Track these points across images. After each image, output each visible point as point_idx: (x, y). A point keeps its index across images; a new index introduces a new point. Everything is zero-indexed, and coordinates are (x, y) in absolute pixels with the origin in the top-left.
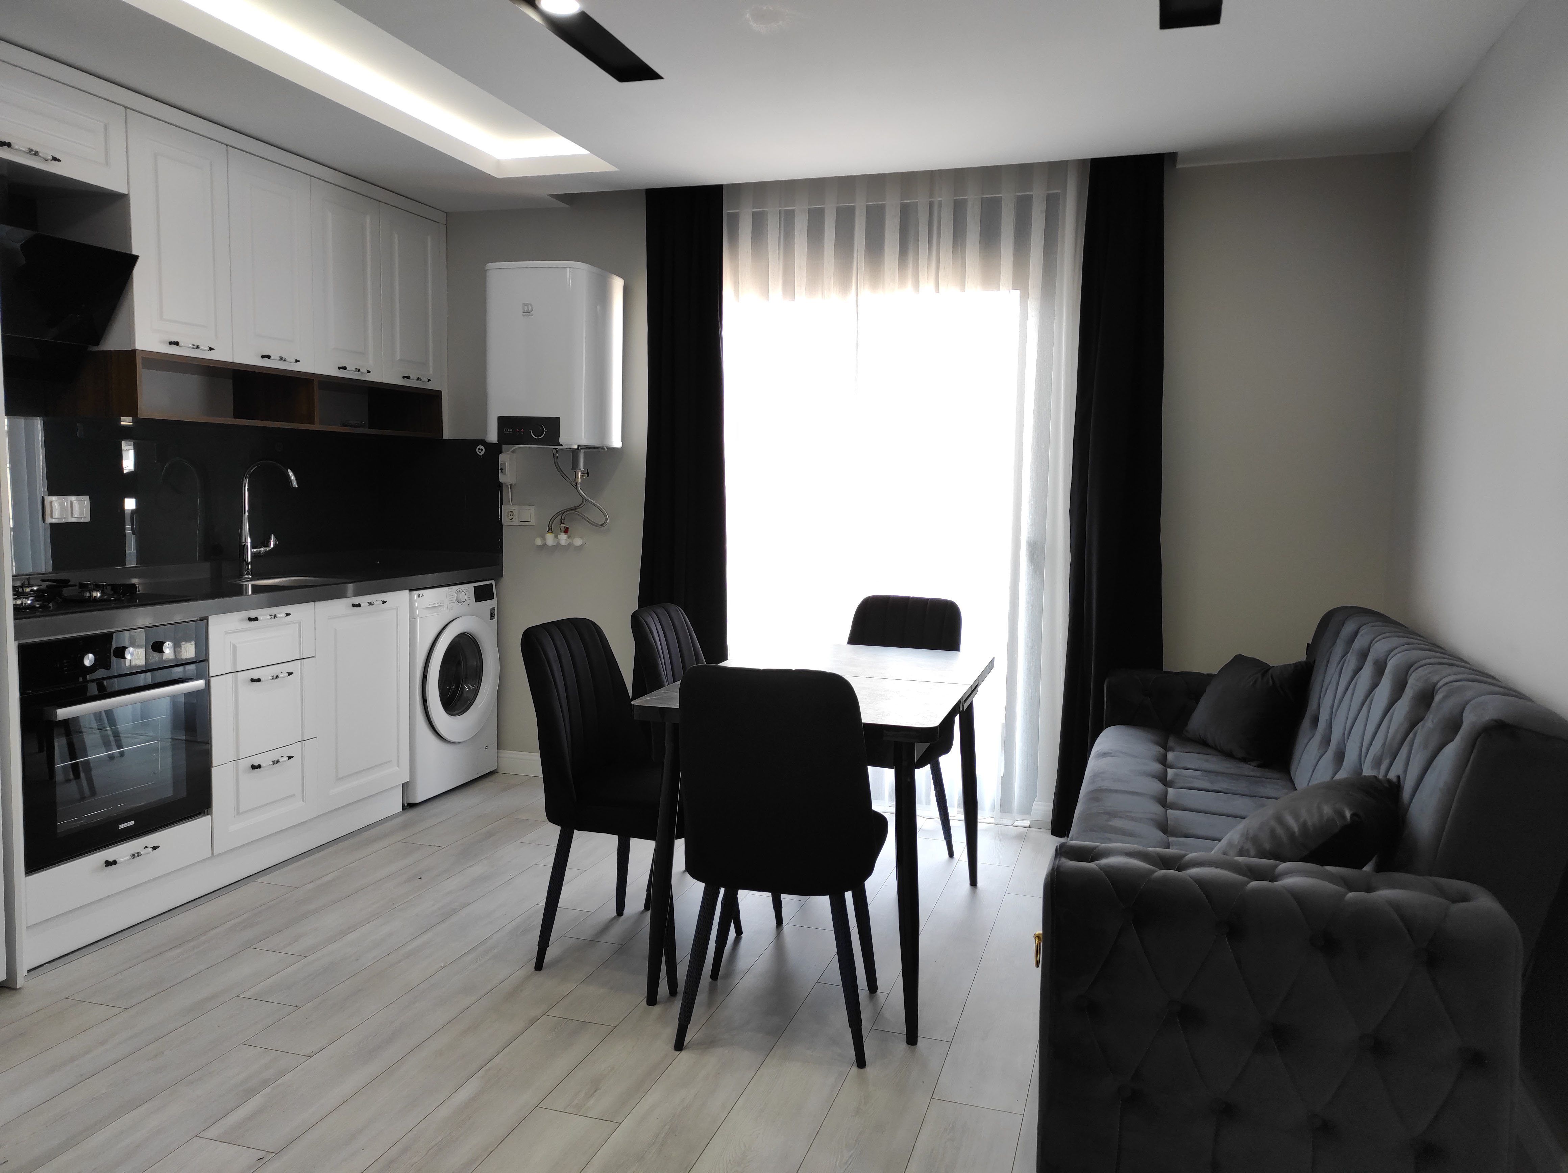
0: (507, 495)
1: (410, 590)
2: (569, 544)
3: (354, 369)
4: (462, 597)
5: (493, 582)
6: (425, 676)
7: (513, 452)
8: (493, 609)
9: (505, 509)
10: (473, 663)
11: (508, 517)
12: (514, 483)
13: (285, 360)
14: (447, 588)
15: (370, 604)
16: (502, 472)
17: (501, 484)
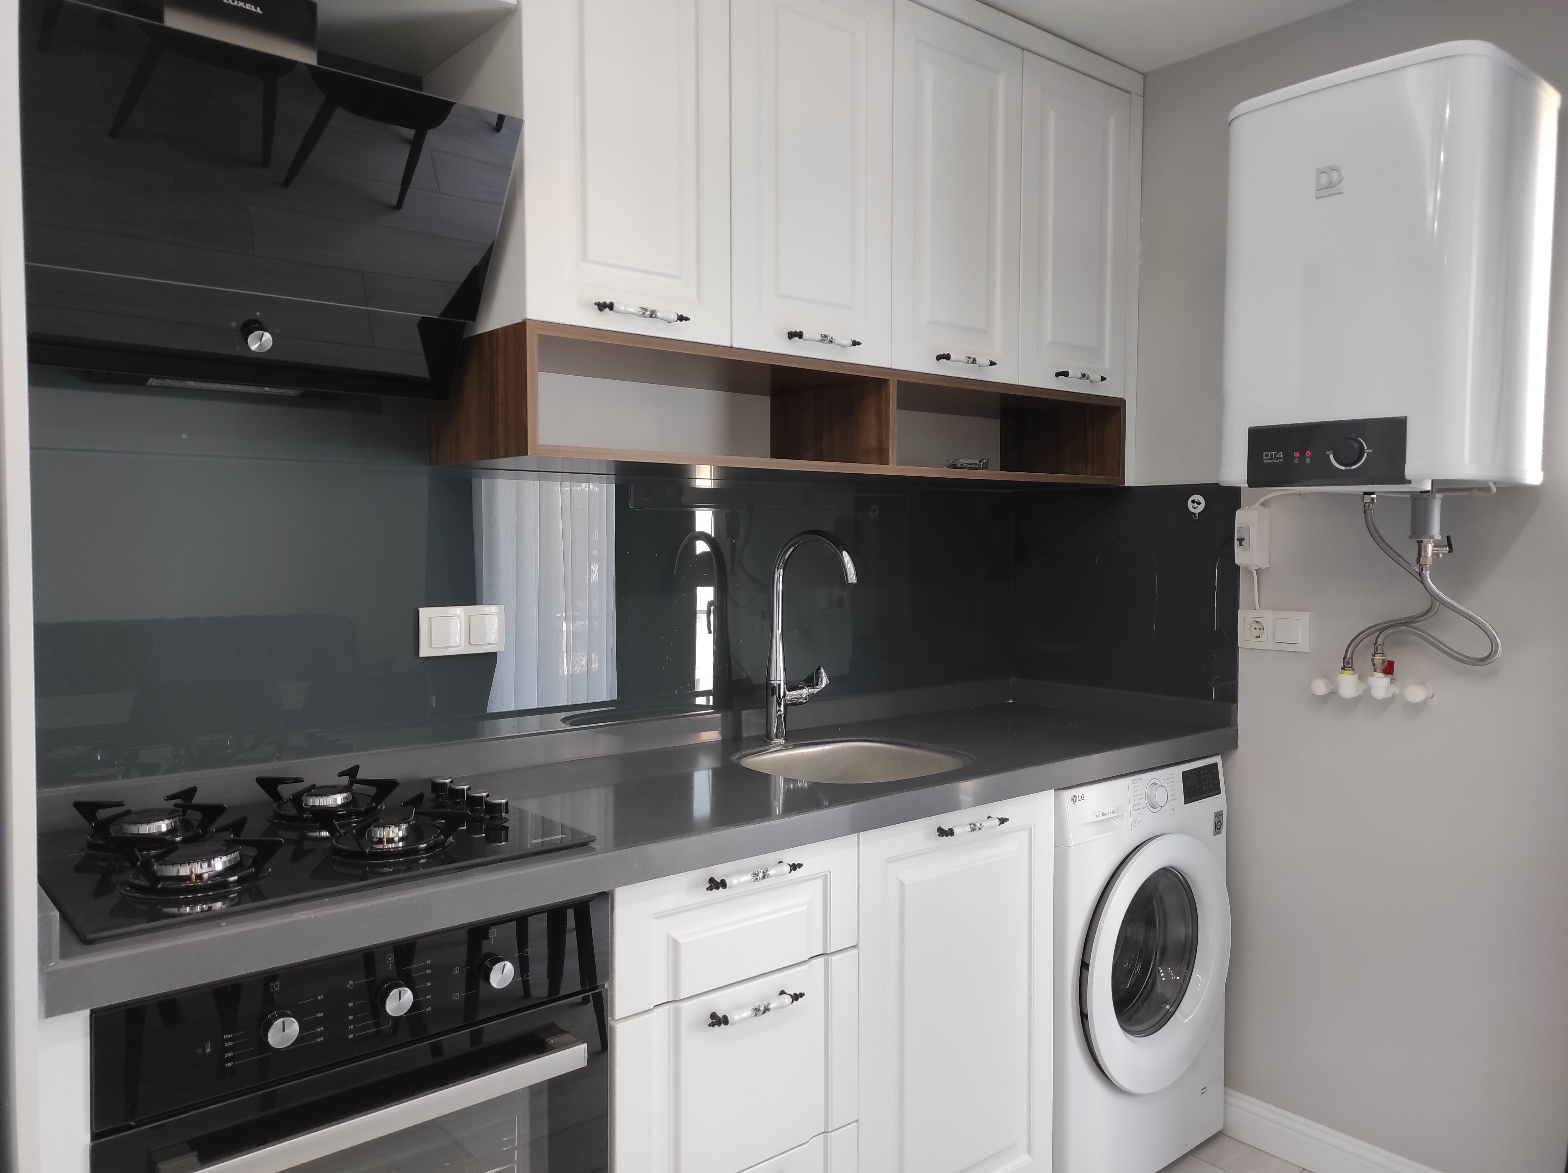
0: (1249, 590)
1: (1058, 790)
2: (1393, 697)
3: (964, 359)
4: (1160, 796)
5: (1218, 760)
6: (1084, 965)
7: (1264, 504)
8: (1218, 815)
9: (1245, 618)
10: (1178, 932)
11: (1251, 631)
12: (1264, 566)
13: (831, 342)
14: (1130, 779)
15: (974, 827)
16: (1241, 544)
17: (1238, 567)
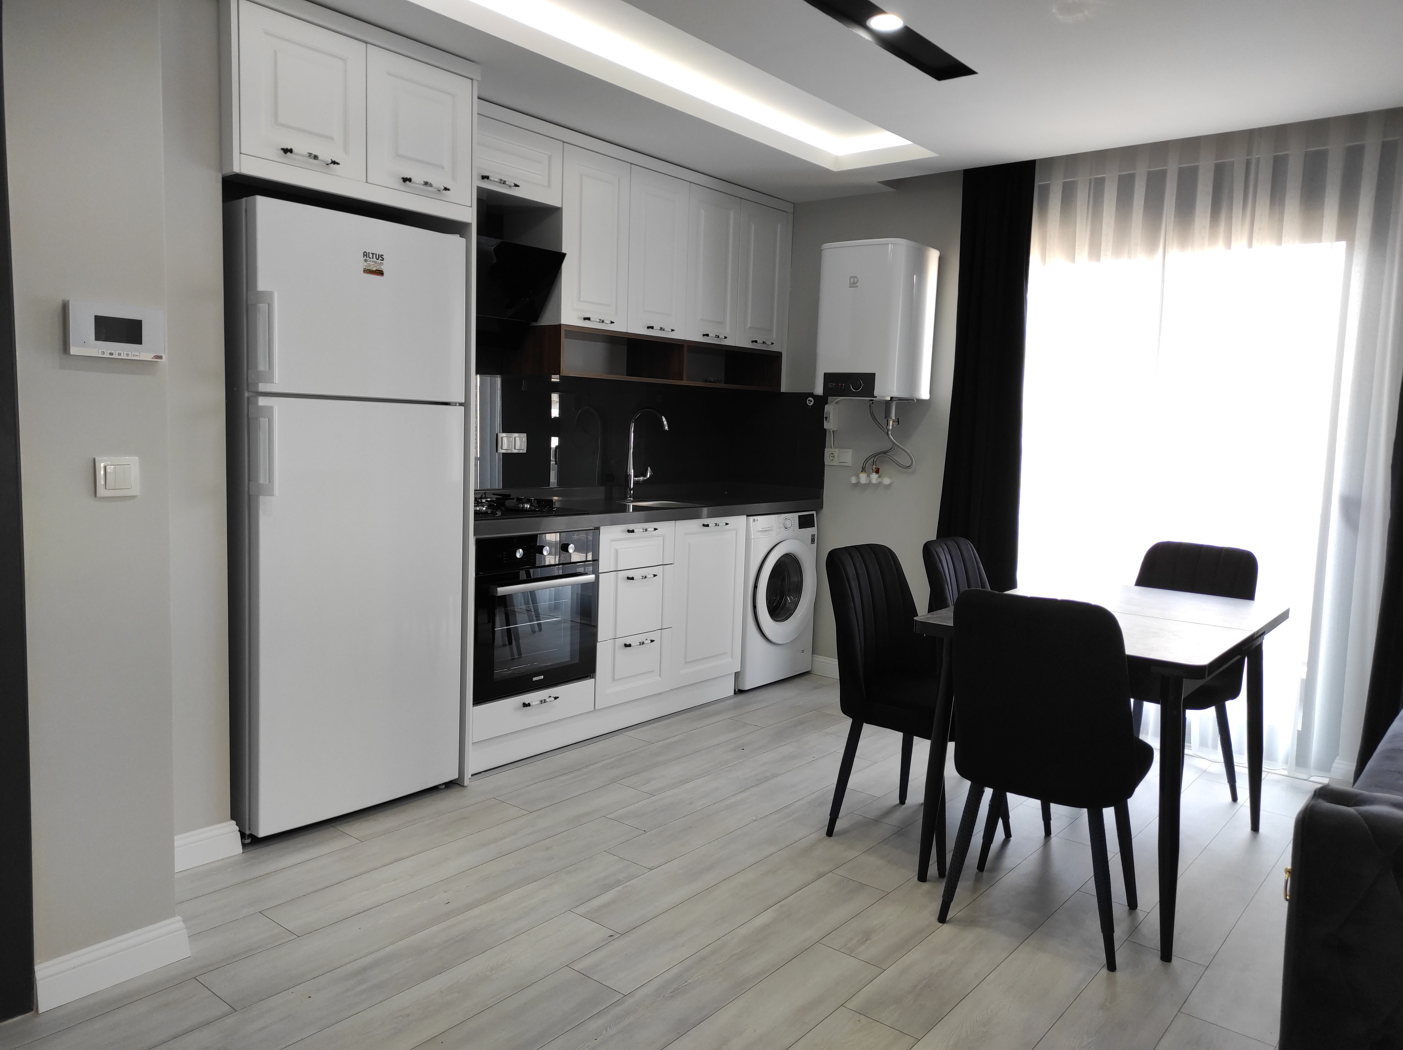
0: (829, 440)
1: (748, 516)
2: (880, 483)
3: (714, 336)
4: (788, 523)
5: (814, 513)
6: (755, 587)
7: (836, 403)
8: (813, 536)
9: (827, 451)
10: (795, 579)
11: (830, 458)
12: (835, 430)
13: (664, 330)
14: (777, 515)
15: (716, 525)
16: (826, 420)
17: (825, 430)
